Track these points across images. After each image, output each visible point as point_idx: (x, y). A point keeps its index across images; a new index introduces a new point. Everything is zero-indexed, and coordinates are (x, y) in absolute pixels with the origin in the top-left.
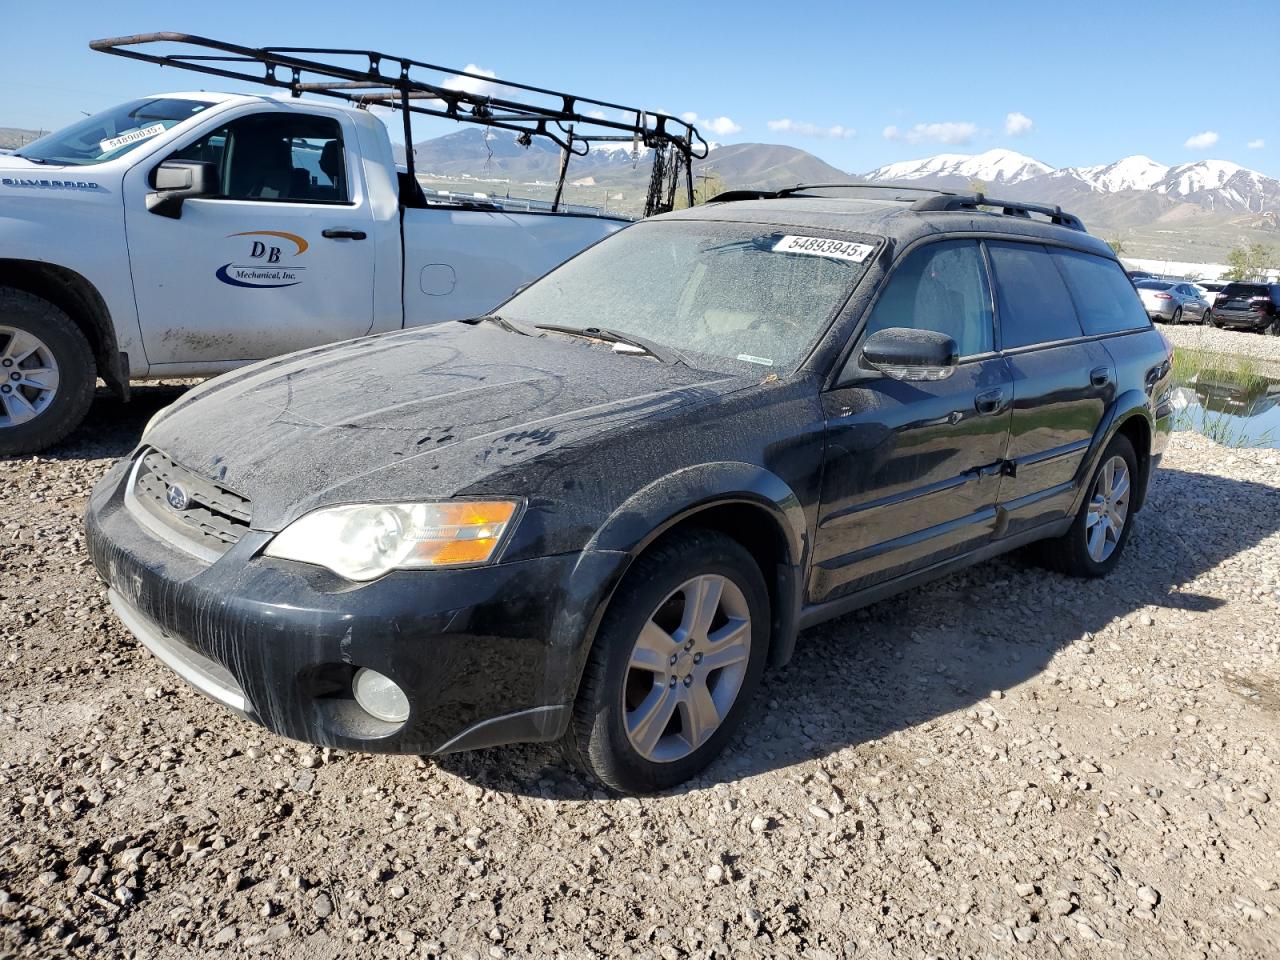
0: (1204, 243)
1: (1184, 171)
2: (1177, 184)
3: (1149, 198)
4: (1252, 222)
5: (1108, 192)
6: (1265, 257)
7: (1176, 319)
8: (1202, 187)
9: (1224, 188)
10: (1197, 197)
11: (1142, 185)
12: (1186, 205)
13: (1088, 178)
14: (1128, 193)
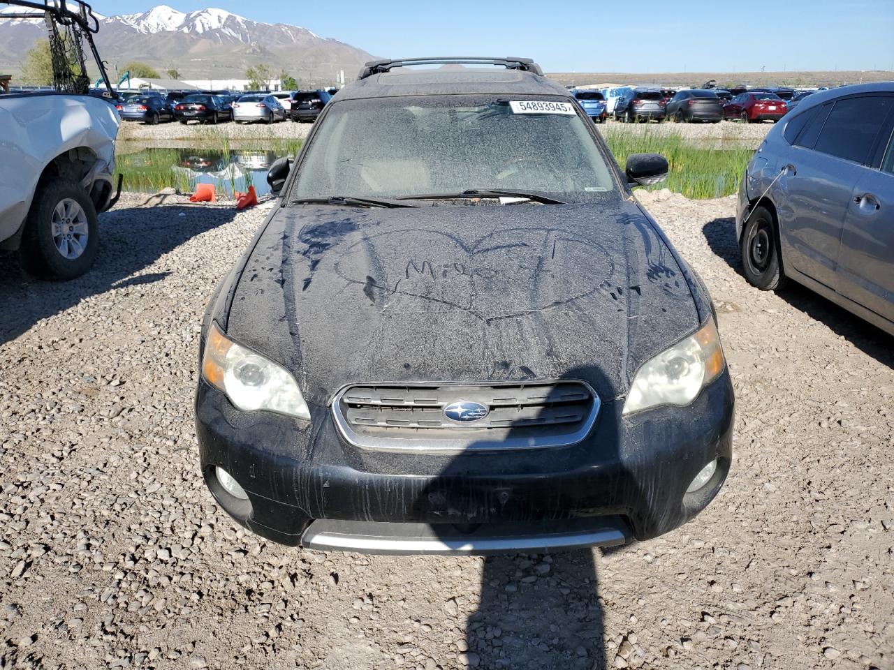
0: (222, 66)
1: (196, 17)
2: (194, 26)
3: (178, 35)
4: (246, 49)
5: (149, 33)
6: (266, 72)
7: (272, 120)
8: (210, 28)
9: (224, 28)
10: (209, 34)
11: (172, 27)
12: (203, 40)
13: (132, 23)
14: (163, 34)
